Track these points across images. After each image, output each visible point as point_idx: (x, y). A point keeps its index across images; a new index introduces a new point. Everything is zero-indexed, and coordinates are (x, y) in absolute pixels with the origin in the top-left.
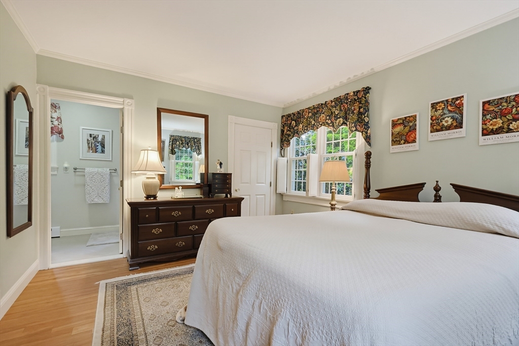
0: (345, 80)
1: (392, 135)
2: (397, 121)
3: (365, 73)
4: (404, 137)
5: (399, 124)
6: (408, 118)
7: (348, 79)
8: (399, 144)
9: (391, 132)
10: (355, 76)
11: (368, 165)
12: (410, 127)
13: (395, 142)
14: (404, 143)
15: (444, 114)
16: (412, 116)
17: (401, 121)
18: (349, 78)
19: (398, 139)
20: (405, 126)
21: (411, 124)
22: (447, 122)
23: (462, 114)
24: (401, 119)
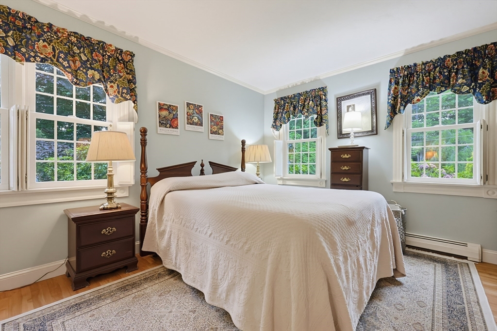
0: (94, 19)
1: (159, 117)
2: (163, 106)
3: (127, 34)
4: (169, 122)
5: (165, 109)
6: (172, 107)
7: (99, 22)
8: (166, 127)
9: (158, 114)
10: (112, 27)
11: (144, 143)
12: (174, 115)
13: (162, 124)
14: (170, 127)
15: (194, 113)
16: (175, 106)
17: (167, 107)
18: (103, 23)
19: (164, 122)
20: (170, 113)
21: (174, 113)
22: (195, 119)
23: (202, 117)
24: (166, 105)
